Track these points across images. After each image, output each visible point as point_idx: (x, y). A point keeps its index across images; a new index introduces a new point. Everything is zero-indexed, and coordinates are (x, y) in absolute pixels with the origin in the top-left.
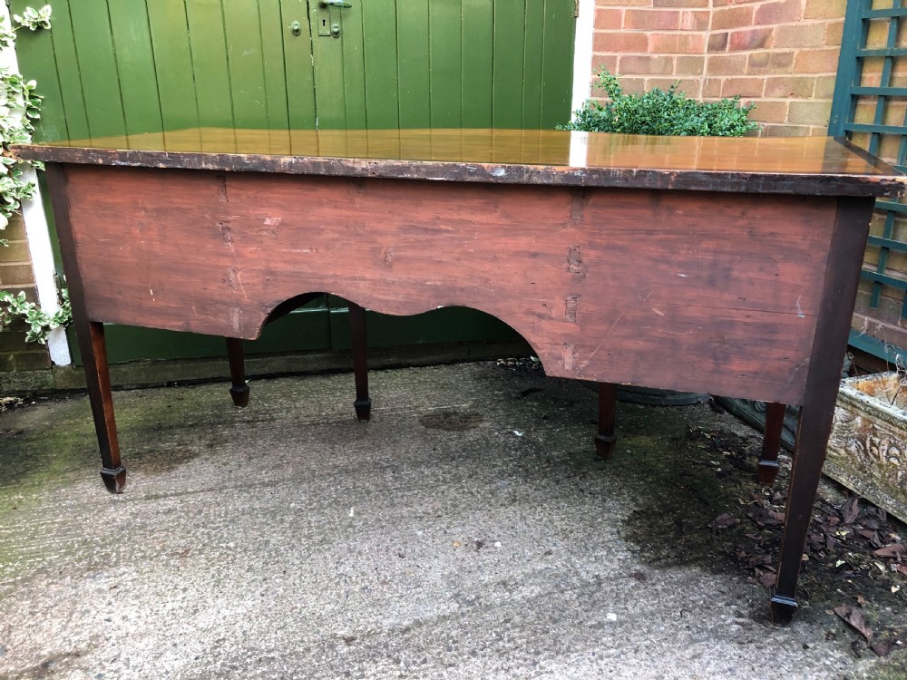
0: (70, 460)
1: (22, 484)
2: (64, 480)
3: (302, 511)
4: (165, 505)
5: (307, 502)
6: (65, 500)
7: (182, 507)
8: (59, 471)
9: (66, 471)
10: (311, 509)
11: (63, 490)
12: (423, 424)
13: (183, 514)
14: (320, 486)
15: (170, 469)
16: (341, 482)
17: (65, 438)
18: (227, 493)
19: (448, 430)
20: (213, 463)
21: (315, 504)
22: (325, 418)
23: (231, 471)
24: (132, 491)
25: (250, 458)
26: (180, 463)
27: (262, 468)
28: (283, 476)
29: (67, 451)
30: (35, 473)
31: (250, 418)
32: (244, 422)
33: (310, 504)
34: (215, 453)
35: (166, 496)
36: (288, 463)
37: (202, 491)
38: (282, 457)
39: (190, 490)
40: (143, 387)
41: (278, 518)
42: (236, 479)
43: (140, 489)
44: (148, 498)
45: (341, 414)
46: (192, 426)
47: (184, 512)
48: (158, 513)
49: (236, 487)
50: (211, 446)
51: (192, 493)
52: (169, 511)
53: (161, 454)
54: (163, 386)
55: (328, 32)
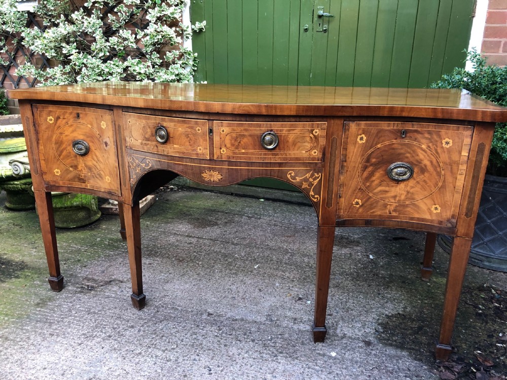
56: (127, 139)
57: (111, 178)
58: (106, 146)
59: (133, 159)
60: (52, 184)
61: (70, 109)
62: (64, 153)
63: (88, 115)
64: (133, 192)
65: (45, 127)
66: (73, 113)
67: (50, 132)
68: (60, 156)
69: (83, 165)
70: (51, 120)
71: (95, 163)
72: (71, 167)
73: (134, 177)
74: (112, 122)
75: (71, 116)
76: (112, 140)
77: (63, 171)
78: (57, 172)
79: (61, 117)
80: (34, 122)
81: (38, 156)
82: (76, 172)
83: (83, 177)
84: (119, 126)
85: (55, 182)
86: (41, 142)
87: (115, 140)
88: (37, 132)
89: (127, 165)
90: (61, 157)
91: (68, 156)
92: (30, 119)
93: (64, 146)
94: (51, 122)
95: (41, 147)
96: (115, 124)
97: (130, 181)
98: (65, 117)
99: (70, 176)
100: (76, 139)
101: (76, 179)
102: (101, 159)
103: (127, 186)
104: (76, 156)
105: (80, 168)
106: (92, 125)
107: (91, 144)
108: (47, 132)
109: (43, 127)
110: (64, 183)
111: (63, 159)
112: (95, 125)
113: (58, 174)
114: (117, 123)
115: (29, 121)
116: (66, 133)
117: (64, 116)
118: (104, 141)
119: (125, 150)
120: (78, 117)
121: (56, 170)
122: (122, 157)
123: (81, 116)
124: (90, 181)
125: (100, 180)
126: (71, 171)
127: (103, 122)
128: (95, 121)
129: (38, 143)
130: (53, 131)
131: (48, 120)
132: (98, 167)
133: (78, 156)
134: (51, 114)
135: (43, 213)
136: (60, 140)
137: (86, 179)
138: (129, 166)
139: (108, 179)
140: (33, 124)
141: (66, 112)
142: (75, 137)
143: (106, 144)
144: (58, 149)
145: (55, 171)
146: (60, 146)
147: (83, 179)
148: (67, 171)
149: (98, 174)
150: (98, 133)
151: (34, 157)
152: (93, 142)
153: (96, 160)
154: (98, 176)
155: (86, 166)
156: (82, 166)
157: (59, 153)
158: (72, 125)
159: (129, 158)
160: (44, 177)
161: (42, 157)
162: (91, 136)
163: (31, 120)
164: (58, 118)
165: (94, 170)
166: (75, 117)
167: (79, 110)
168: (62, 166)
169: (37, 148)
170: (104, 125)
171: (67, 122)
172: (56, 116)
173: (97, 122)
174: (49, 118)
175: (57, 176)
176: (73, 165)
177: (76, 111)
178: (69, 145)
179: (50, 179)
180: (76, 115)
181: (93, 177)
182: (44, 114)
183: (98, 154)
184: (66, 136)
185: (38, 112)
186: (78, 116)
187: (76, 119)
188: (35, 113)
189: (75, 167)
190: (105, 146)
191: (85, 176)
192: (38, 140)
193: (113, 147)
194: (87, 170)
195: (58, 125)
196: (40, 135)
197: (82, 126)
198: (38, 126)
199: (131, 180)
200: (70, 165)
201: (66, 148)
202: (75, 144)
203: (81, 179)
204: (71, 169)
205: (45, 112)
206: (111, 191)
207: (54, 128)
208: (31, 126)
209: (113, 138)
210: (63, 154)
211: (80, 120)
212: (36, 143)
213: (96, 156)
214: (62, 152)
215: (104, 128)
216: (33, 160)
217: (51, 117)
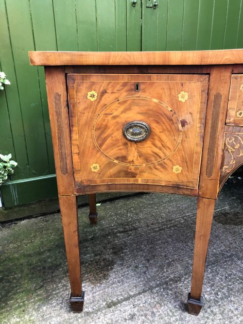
0: (32, 278)
1: (11, 307)
2: (40, 298)
3: (218, 302)
4: (125, 311)
5: (213, 292)
6: (51, 317)
7: (138, 311)
8: (30, 289)
9: (36, 290)
10: (222, 299)
11: (45, 308)
12: (219, 222)
13: (143, 318)
14: (208, 277)
15: (105, 277)
16: (216, 271)
17: (18, 259)
18: (157, 292)
19: (236, 224)
20: (128, 267)
21: (219, 293)
22: (165, 225)
23: (145, 273)
24: (93, 302)
25: (148, 261)
26: (108, 270)
27: (161, 267)
28: (177, 271)
29: (26, 271)
30: (15, 294)
31: (122, 230)
32: (120, 232)
33: (217, 294)
34: (122, 259)
35: (119, 302)
36: (173, 261)
37: (140, 294)
38: (165, 256)
39: (132, 294)
40: (44, 214)
41: (209, 310)
42: (153, 278)
43: (97, 298)
44: (109, 306)
45: (170, 221)
46: (92, 239)
47: (142, 315)
48: (125, 319)
49: (157, 286)
50: (115, 253)
51: (135, 296)
52: (132, 317)
53: (89, 264)
54: (55, 213)
55: (151, 5)
56: (232, 113)
57: (183, 167)
58: (183, 125)
59: (236, 139)
60: (86, 184)
61: (125, 77)
62: (109, 141)
63: (156, 85)
64: (223, 183)
65: (83, 107)
66: (129, 84)
67: (90, 114)
68: (101, 145)
69: (136, 154)
70: (93, 96)
71: (157, 150)
72: (117, 158)
73: (233, 162)
74: (203, 91)
75: (126, 88)
76: (197, 116)
77: (102, 166)
78: (95, 167)
79: (109, 91)
80: (67, 101)
81: (69, 148)
82: (124, 164)
83: (133, 170)
84: (218, 96)
85: (90, 181)
86: (75, 129)
87: (203, 116)
88: (70, 115)
89: (221, 147)
90: (104, 147)
91: (113, 145)
92: (62, 96)
93: (108, 132)
94: (92, 99)
95: (75, 136)
96: (208, 94)
97: (221, 167)
98: (115, 91)
99: (113, 171)
100: (130, 120)
101: (122, 174)
102: (169, 144)
103: (214, 175)
104: (125, 144)
105: (130, 158)
106: (160, 98)
107: (154, 126)
108: (85, 114)
109: (81, 107)
110: (103, 181)
111: (106, 149)
112: (166, 99)
113: (96, 171)
114: (213, 93)
115: (60, 100)
116: (115, 114)
117: (113, 89)
118: (181, 119)
119: (222, 128)
120: (137, 89)
121: (94, 165)
122: (213, 138)
123: (142, 87)
124: (144, 174)
125: (161, 172)
126: (115, 165)
127: (183, 93)
128: (167, 92)
129: (70, 132)
130: (94, 112)
131: (89, 98)
132: (162, 155)
133: (129, 143)
134: (94, 87)
135: (70, 223)
136: (104, 123)
137: (138, 172)
138: (225, 149)
139: (177, 169)
140: (65, 103)
141: (118, 83)
142: (127, 118)
143: (184, 123)
144: (99, 137)
145: (92, 167)
146: (102, 133)
147: (132, 173)
148: (110, 165)
149: (161, 165)
150: (170, 109)
151: (63, 151)
152: (158, 123)
153: (161, 146)
154: (158, 167)
155: (140, 155)
156: (134, 156)
157: (100, 142)
158: (125, 102)
159: (228, 139)
160: (76, 176)
161: (75, 150)
162: (157, 115)
163: (63, 99)
164: (104, 92)
165: (153, 159)
166: (131, 90)
167: (141, 78)
168: (104, 159)
169: (68, 138)
170: (183, 97)
171: (117, 98)
172: (101, 90)
173: (170, 94)
174: (90, 94)
175: (94, 172)
176: (120, 155)
177: (133, 81)
178: (118, 130)
179: (83, 178)
180: (133, 87)
181: (151, 169)
182: (83, 88)
183: (164, 137)
184: (114, 117)
185: (75, 85)
186: (137, 87)
187: (134, 92)
188: (69, 88)
189: (123, 159)
190: (180, 126)
191: (136, 169)
192: (71, 126)
193: (199, 125)
194: (141, 160)
195: (102, 102)
196: (75, 120)
197: (142, 102)
198: (74, 106)
199: (224, 167)
200: (115, 156)
201: (112, 134)
202: (129, 126)
203: (130, 172)
204: (116, 161)
205: (85, 85)
206: (178, 183)
207: (96, 108)
208: (63, 107)
209: (200, 113)
210: (106, 143)
211: (139, 94)
212: (68, 130)
213: (161, 140)
214: (105, 140)
215: (183, 101)
216: (62, 155)
217: (93, 92)
